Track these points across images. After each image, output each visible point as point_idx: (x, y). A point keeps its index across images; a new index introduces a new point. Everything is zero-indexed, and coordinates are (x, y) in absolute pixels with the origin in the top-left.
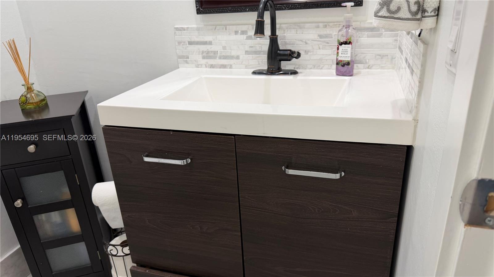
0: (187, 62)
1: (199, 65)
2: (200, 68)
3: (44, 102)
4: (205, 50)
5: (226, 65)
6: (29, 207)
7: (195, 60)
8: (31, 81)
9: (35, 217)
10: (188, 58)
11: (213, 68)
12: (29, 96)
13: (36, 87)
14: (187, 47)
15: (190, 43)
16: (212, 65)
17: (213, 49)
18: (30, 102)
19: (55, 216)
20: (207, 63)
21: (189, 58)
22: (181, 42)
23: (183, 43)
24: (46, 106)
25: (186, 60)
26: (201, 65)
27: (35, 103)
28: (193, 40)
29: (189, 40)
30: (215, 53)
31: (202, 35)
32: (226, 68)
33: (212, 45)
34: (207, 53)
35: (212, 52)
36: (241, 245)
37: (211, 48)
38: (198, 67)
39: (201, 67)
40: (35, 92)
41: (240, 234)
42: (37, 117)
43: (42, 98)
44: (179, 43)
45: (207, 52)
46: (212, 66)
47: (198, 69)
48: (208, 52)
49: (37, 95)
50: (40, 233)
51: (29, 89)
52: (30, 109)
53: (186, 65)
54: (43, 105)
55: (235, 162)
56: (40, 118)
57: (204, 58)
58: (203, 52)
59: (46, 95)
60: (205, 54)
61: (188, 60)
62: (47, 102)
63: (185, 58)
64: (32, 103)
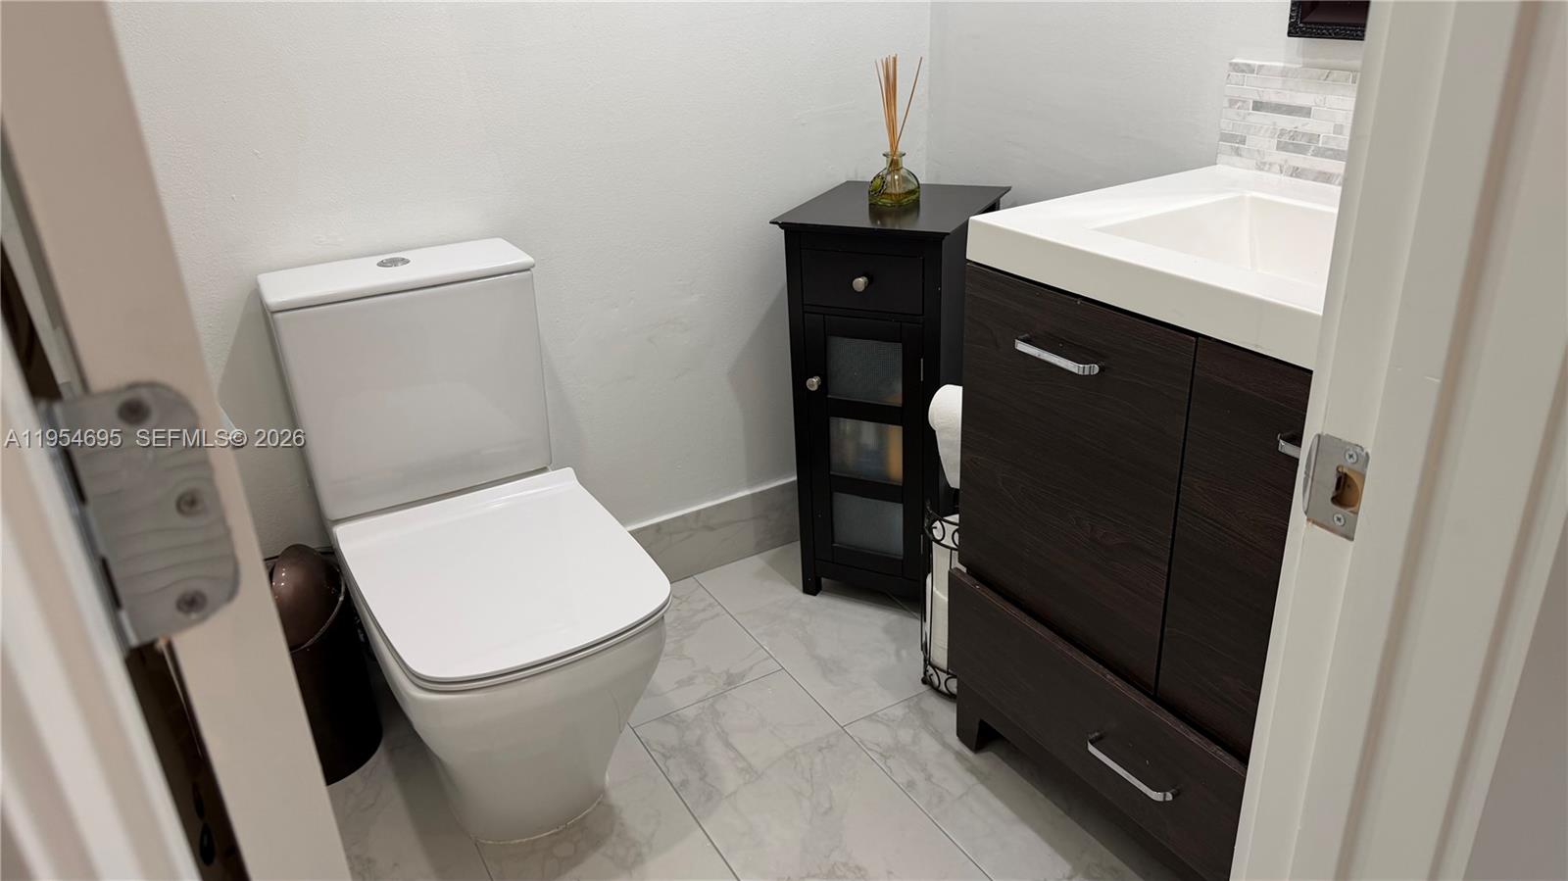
0: (1237, 152)
1: (1264, 164)
2: (1267, 171)
3: (914, 197)
4: (1289, 127)
5: (1331, 174)
6: (829, 396)
7: (1258, 151)
8: (900, 149)
9: (833, 420)
10: (1243, 142)
11: (1297, 177)
12: (889, 178)
13: (906, 163)
14: (1249, 114)
15: (1258, 106)
16: (1298, 168)
17: (1308, 129)
18: (888, 191)
19: (868, 431)
20: (1286, 161)
21: (1247, 142)
22: (1236, 102)
23: (1239, 104)
24: (915, 206)
25: (1238, 148)
26: (1270, 164)
27: (895, 195)
28: (1265, 99)
29: (1258, 99)
30: (1313, 138)
31: (1291, 90)
32: (1330, 183)
33: (1309, 117)
34: (1293, 138)
35: (1304, 134)
36: (1163, 597)
37: (1303, 125)
38: (1262, 170)
39: (1269, 171)
40: (902, 172)
41: (1166, 570)
42: (891, 224)
43: (911, 187)
44: (1232, 102)
45: (1292, 134)
46: (1296, 173)
47: (1259, 173)
48: (1295, 135)
49: (905, 180)
50: (835, 457)
51: (894, 165)
52: (884, 205)
53: (1236, 159)
54: (911, 201)
55: (1187, 397)
56: (897, 228)
57: (1281, 147)
58: (1282, 132)
59: (921, 182)
60: (1285, 139)
61: (1241, 146)
62: (918, 197)
63: (1235, 142)
64: (891, 195)
